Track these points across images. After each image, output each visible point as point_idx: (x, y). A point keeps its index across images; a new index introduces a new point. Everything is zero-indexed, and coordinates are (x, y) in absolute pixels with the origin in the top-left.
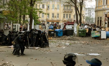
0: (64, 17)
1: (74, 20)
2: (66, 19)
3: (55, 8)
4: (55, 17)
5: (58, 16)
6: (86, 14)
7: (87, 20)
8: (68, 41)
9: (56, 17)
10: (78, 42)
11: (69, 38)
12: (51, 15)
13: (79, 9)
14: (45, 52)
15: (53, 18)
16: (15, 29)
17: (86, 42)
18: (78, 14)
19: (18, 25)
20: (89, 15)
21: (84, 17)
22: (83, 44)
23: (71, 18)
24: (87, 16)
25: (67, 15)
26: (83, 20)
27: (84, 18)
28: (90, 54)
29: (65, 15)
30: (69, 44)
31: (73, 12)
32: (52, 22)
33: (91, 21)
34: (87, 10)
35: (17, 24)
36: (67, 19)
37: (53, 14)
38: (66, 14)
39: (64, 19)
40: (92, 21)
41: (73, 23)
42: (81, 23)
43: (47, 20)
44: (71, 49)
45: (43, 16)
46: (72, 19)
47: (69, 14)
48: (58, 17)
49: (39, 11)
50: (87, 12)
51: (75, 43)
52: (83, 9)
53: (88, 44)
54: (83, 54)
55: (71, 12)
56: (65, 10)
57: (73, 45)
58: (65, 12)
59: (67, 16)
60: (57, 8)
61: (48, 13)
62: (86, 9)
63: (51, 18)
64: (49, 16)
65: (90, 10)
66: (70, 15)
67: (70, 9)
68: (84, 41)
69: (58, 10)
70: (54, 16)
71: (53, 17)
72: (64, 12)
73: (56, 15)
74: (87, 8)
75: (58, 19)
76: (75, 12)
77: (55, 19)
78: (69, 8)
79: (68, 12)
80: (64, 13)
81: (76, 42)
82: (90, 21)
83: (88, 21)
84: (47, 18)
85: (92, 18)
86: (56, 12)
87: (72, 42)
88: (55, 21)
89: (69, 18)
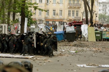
0: (69, 14)
1: (83, 19)
2: (72, 18)
4: (57, 15)
5: (61, 13)
6: (100, 10)
7: (101, 18)
8: (74, 48)
10: (88, 49)
11: (76, 44)
12: (51, 13)
13: (90, 4)
14: (41, 63)
15: (54, 16)
16: (2, 31)
17: (99, 49)
18: (88, 11)
19: (5, 26)
20: (104, 12)
21: (96, 14)
22: (95, 52)
23: (79, 16)
24: (102, 13)
25: (73, 11)
26: (96, 19)
27: (97, 16)
28: (103, 66)
29: (70, 11)
30: (74, 52)
31: (81, 8)
32: (53, 22)
33: (106, 20)
34: (102, 5)
35: (3, 25)
37: (53, 10)
38: (72, 10)
39: (69, 17)
41: (81, 22)
42: (92, 23)
43: (46, 18)
44: (77, 59)
45: (40, 14)
46: (80, 18)
47: (75, 10)
48: (61, 15)
49: (34, 7)
50: (101, 8)
51: (83, 51)
52: (95, 3)
53: (101, 52)
54: (94, 65)
55: (79, 8)
56: (70, 4)
57: (80, 53)
58: (71, 7)
59: (73, 13)
60: (59, 2)
61: (48, 9)
62: (99, 3)
63: (51, 16)
64: (48, 14)
65: (106, 5)
66: (77, 11)
67: (77, 4)
68: (95, 48)
69: (61, 5)
70: (55, 13)
72: (69, 8)
73: (58, 11)
74: (101, 2)
75: (61, 17)
76: (84, 8)
77: (57, 17)
78: (76, 2)
79: (75, 8)
80: (70, 10)
81: (85, 49)
82: (104, 20)
83: (102, 20)
84: (46, 16)
86: (58, 8)
87: (80, 49)
88: (57, 20)
89: (76, 16)
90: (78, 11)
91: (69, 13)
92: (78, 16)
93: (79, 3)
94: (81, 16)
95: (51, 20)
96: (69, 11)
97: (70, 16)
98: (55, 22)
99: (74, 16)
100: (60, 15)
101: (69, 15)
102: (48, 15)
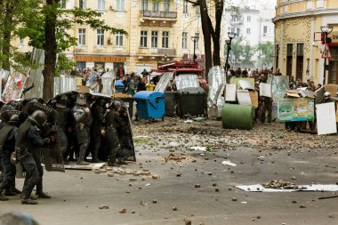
0: (143, 42)
2: (150, 51)
3: (107, 7)
4: (109, 42)
9: (113, 41)
15: (99, 47)
23: (171, 47)
25: (155, 33)
29: (146, 33)
31: (176, 25)
32: (96, 63)
36: (156, 50)
38: (150, 30)
39: (144, 51)
40: (248, 57)
43: (76, 53)
46: (174, 51)
47: (161, 30)
48: (121, 44)
55: (170, 24)
56: (146, 14)
58: (147, 23)
59: (155, 40)
60: (114, 8)
61: (82, 27)
64: (83, 41)
66: (165, 34)
67: (165, 13)
69: (120, 15)
70: (103, 37)
71: (102, 44)
72: (142, 24)
73: (111, 33)
75: (120, 50)
77: (109, 51)
78: (162, 7)
79: (159, 23)
80: (145, 29)
84: (78, 47)
85: (248, 48)
86: (110, 22)
88: (109, 59)
89: (163, 46)
90: (167, 33)
91: (142, 38)
92: (167, 46)
93: (171, 10)
94: (175, 47)
95: (91, 58)
96: (142, 33)
97: (146, 45)
98: (103, 64)
99: (156, 46)
100: (117, 43)
101: (141, 44)
102: (84, 43)
